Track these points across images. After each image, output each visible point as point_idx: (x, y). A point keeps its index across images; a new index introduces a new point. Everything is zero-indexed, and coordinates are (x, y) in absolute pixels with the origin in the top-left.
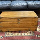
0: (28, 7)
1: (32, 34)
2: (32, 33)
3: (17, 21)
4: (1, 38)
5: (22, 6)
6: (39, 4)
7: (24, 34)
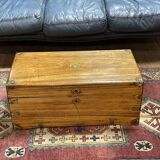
0: (108, 26)
1: (121, 140)
2: (120, 134)
3: (70, 96)
4: (18, 156)
5: (88, 21)
6: (153, 15)
7: (94, 139)
